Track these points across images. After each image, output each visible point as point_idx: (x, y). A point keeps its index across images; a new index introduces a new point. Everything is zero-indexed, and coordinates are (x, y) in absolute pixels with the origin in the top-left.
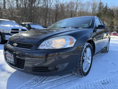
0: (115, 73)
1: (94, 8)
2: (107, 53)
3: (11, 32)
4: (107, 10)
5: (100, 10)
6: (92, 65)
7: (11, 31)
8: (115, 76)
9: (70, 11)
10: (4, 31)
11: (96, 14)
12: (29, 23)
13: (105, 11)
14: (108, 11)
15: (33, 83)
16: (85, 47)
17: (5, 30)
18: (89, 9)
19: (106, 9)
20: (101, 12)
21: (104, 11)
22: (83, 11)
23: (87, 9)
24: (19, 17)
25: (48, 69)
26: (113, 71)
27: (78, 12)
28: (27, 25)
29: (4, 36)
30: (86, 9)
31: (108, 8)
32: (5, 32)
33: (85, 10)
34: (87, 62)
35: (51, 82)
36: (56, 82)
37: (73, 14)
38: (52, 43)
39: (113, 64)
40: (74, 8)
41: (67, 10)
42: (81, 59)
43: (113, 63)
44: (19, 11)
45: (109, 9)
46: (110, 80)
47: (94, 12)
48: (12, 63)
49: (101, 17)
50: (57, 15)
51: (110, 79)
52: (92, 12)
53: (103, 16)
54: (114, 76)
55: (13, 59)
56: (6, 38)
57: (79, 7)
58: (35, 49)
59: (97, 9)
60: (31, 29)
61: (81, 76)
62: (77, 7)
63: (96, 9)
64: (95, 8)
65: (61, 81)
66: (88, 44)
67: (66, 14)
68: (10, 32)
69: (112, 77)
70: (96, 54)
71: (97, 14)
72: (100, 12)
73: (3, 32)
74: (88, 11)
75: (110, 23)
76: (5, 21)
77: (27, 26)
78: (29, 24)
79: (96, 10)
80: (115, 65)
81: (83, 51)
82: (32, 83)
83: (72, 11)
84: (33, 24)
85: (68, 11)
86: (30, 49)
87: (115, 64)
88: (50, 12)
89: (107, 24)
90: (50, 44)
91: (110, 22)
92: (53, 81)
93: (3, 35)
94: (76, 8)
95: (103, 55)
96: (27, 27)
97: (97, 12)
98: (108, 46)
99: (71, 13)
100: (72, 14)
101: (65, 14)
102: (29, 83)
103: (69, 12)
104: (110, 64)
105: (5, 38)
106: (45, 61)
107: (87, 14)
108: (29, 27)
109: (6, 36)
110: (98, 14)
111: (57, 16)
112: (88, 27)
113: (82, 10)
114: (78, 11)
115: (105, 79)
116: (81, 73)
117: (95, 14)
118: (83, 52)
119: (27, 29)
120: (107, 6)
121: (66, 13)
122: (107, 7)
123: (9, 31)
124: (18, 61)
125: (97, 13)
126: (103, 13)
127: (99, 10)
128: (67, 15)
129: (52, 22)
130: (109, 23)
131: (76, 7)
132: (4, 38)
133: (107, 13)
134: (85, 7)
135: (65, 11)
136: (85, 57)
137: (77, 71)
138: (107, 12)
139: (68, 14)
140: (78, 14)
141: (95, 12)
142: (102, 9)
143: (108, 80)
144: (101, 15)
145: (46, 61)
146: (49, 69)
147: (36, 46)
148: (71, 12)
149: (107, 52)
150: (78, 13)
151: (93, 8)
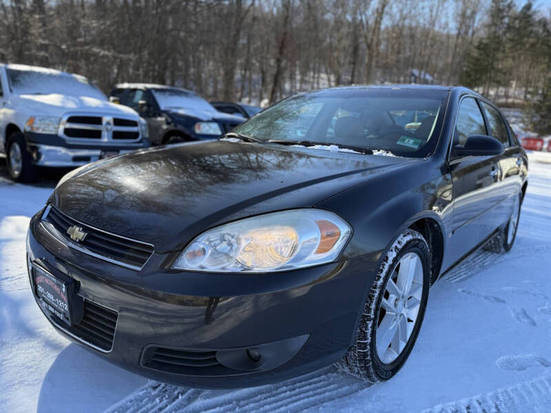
0: (524, 369)
1: (469, 12)
2: (506, 256)
3: (67, 131)
4: (532, 25)
5: (494, 24)
6: (422, 329)
7: (69, 126)
8: (523, 386)
9: (349, 24)
10: (35, 126)
11: (476, 44)
12: (149, 86)
13: (518, 29)
14: (535, 29)
15: (150, 405)
16: (392, 255)
17: (37, 119)
18: (443, 21)
19: (528, 22)
20: (500, 32)
21: (514, 27)
22: (411, 28)
23: (431, 16)
24: (106, 53)
25: (215, 360)
26: (520, 356)
27: (387, 28)
28: (139, 95)
29: (35, 149)
30: (427, 16)
31: (537, 18)
32: (38, 129)
33: (421, 21)
34: (402, 315)
35: (230, 402)
36: (252, 405)
37: (361, 40)
38: (239, 243)
39: (526, 320)
40: (369, 12)
41: (336, 22)
42: (369, 310)
43: (525, 313)
44: (104, 24)
45: (540, 22)
46: (497, 407)
47: (466, 33)
48: (61, 317)
49: (497, 60)
50: (282, 46)
51: (498, 398)
52: (454, 32)
53: (506, 57)
54: (519, 385)
55: (65, 298)
56: (43, 158)
57: (391, 8)
58: (162, 266)
59: (481, 19)
60: (160, 115)
61: (366, 381)
62: (384, 6)
63: (478, 17)
64: (474, 13)
65: (277, 401)
66: (409, 238)
67: (328, 40)
68: (62, 128)
69: (510, 389)
70: (447, 272)
71: (481, 43)
72: (495, 32)
73: (28, 129)
74: (437, 28)
75: (540, 92)
76: (40, 74)
77: (141, 102)
78: (148, 94)
79: (476, 25)
80: (534, 324)
81: (383, 275)
82: (146, 404)
83: (357, 27)
84: (167, 93)
85: (339, 23)
86: (139, 269)
87: (535, 318)
88: (252, 26)
89: (527, 92)
90: (230, 244)
91: (540, 84)
92: (238, 400)
93: (29, 144)
94: (377, 10)
95: (483, 267)
96: (142, 105)
97: (483, 33)
98: (515, 220)
99: (354, 33)
100: (356, 39)
101: (325, 37)
102: (137, 400)
103: (344, 30)
104: (513, 315)
105: (39, 155)
106: (204, 317)
107: (429, 43)
108: (148, 105)
109: (45, 148)
110: (486, 45)
111: (285, 51)
112: (416, 147)
113: (407, 22)
114: (386, 23)
115: (477, 397)
116: (367, 369)
117: (471, 43)
118: (381, 281)
119: (141, 115)
120: (534, 7)
121: (328, 35)
122: (530, 12)
123: (59, 123)
124: (86, 312)
125: (482, 39)
126: (511, 40)
127: (489, 26)
128: (335, 43)
129: (260, 75)
130: (537, 88)
131: (380, 7)
132: (34, 155)
133: (532, 40)
134: (423, 8)
135: (327, 23)
136: (393, 297)
137: (351, 362)
138: (528, 36)
139: (339, 41)
140: (387, 40)
141: (470, 31)
142: (506, 20)
143: (490, 402)
144: (497, 50)
145: (209, 318)
146: (218, 360)
147: (166, 256)
148: (351, 30)
149: (507, 248)
150: (385, 36)
151: (463, 15)
